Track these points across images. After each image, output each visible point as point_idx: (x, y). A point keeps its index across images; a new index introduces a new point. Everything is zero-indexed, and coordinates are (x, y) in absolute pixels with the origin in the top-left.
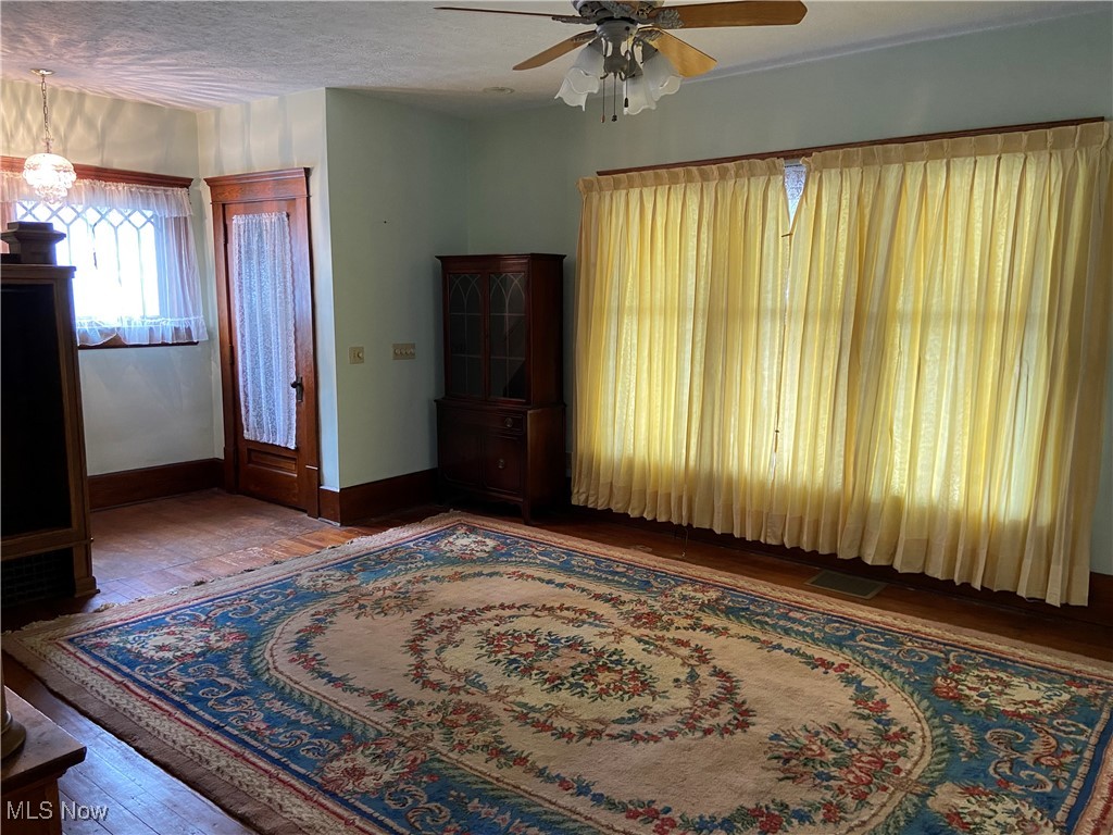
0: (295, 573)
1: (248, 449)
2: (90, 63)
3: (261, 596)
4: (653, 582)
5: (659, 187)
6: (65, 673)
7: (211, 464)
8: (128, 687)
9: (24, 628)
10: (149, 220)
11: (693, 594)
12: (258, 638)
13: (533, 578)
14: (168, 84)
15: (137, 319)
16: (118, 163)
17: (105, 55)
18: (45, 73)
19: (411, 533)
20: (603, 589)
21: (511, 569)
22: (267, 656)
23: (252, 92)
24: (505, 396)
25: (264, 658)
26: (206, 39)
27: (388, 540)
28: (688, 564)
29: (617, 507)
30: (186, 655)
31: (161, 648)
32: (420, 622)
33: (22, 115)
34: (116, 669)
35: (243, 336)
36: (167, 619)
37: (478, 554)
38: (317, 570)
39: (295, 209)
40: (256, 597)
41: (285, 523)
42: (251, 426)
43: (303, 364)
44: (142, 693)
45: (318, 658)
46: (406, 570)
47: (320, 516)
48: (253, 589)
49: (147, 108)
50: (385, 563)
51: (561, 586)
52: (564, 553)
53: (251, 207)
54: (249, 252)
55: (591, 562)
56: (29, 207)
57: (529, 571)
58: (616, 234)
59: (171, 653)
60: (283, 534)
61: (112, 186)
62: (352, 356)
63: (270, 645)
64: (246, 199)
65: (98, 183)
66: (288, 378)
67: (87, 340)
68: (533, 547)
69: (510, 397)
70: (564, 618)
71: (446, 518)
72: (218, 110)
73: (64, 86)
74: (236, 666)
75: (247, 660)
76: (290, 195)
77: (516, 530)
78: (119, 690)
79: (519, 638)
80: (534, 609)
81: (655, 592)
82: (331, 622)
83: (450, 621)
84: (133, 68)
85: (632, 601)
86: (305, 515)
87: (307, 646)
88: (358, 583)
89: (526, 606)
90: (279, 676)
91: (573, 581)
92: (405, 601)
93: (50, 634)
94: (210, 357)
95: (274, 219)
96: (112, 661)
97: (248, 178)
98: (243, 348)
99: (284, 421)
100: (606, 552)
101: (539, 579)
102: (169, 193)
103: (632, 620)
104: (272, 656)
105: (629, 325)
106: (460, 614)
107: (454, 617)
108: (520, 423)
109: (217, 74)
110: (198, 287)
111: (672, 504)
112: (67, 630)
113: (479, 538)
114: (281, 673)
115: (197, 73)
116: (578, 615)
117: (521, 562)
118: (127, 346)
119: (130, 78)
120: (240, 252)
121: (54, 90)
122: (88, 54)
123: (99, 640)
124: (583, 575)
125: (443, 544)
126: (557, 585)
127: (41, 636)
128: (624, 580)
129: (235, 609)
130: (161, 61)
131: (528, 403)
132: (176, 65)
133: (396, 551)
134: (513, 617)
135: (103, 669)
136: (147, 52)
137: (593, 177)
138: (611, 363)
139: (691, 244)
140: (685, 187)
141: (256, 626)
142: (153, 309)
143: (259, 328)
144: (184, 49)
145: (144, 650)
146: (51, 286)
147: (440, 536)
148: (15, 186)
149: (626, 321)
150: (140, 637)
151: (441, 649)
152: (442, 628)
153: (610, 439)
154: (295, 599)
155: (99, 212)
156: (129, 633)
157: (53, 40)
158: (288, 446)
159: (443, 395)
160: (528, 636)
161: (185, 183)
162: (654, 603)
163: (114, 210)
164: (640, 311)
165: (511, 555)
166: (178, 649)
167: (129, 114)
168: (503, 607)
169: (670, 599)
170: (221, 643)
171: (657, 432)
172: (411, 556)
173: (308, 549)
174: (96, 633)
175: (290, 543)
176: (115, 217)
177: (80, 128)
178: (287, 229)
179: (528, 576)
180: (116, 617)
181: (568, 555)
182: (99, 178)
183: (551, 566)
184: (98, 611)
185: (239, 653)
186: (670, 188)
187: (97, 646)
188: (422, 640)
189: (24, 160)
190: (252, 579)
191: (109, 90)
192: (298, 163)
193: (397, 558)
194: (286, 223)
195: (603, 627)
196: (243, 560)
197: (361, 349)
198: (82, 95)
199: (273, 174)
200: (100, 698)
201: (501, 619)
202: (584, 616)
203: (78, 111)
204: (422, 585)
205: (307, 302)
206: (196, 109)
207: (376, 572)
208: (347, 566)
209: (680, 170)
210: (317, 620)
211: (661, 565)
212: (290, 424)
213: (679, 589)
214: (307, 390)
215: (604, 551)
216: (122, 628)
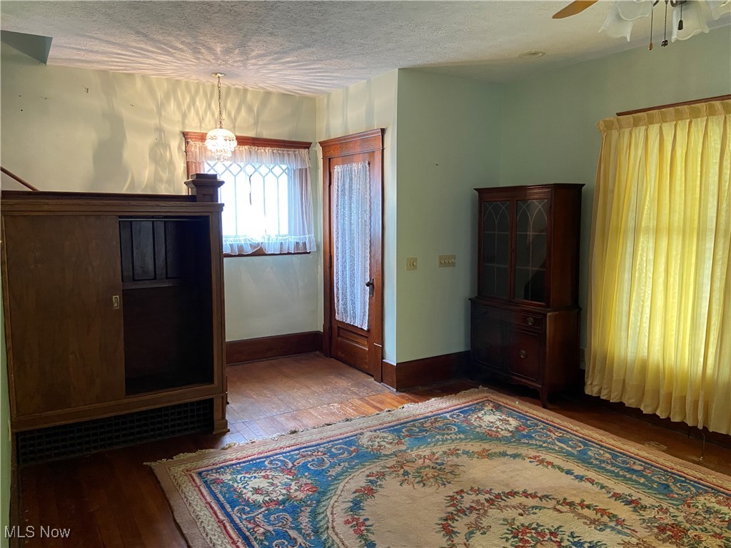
0: (359, 431)
1: (338, 327)
2: (245, 65)
3: (333, 450)
4: (673, 487)
5: (679, 122)
6: (188, 505)
7: (314, 336)
8: (225, 527)
9: (174, 457)
10: (284, 171)
11: (717, 507)
12: (324, 493)
13: (553, 466)
14: (296, 77)
15: (273, 237)
16: (266, 134)
17: (252, 58)
18: (220, 75)
19: (448, 404)
20: (622, 488)
21: (532, 453)
22: (328, 513)
23: (349, 78)
24: (526, 298)
25: (326, 515)
26: (313, 37)
27: (430, 409)
28: (706, 469)
29: (630, 402)
30: (271, 500)
31: (257, 491)
32: (452, 498)
33: (209, 106)
34: (222, 507)
35: (337, 248)
36: (266, 463)
37: (502, 432)
38: (375, 431)
39: (374, 160)
40: (329, 450)
41: (358, 385)
42: (340, 311)
43: (374, 269)
44: (234, 536)
45: (367, 523)
46: (443, 441)
47: (382, 381)
48: (328, 442)
49: (286, 97)
50: (427, 431)
51: (580, 478)
52: (581, 442)
53: (347, 159)
54: (343, 190)
55: (608, 455)
56: (212, 165)
57: (549, 458)
58: (635, 164)
59: (262, 497)
60: (356, 394)
61: (262, 150)
62: (408, 264)
63: (332, 502)
64: (343, 154)
65: (253, 148)
66: (365, 279)
67: (243, 250)
68: (551, 431)
69: (532, 300)
70: (586, 517)
71: (475, 393)
72: (329, 95)
73: (234, 85)
74: (304, 520)
75: (314, 514)
76: (370, 149)
77: (535, 412)
78: (219, 530)
79: (542, 534)
80: (554, 502)
81: (677, 500)
82: (380, 485)
83: (478, 502)
84: (271, 67)
85: (653, 507)
86: (372, 379)
87: (360, 508)
88: (403, 448)
89: (547, 496)
90: (335, 537)
91: (591, 474)
92: (441, 473)
93: (189, 466)
94: (318, 261)
95: (360, 166)
96: (222, 498)
97: (345, 140)
98: (337, 256)
99: (361, 309)
100: (621, 446)
101: (559, 468)
102: (297, 153)
103: (656, 530)
104: (332, 514)
105: (646, 244)
106: (487, 496)
107: (482, 498)
108: (541, 321)
109: (324, 66)
110: (312, 215)
111: (687, 407)
112: (200, 463)
113: (504, 417)
114: (337, 534)
115: (312, 67)
116: (599, 515)
117: (541, 446)
118: (266, 255)
119: (271, 75)
120: (338, 190)
121: (229, 88)
122: (241, 59)
123: (218, 476)
124: (600, 468)
125: (473, 418)
126: (577, 477)
127: (183, 467)
128: (642, 480)
129: (313, 460)
130: (288, 59)
131: (548, 306)
132: (298, 62)
133: (436, 421)
134: (536, 508)
135: (213, 505)
136: (278, 53)
137: (613, 118)
138: (627, 276)
139: (712, 170)
140: (707, 120)
141: (325, 480)
142: (284, 230)
143: (348, 243)
144: (300, 48)
145: (245, 491)
146: (208, 217)
147: (471, 410)
148: (203, 151)
149: (641, 239)
150: (245, 477)
151: (470, 534)
152: (471, 509)
153: (624, 341)
154: (357, 457)
155: (254, 167)
156: (239, 472)
157: (218, 49)
158: (363, 327)
159: (476, 295)
160: (551, 533)
161: (307, 146)
162: (677, 513)
163: (263, 165)
164: (657, 231)
165: (532, 438)
166: (268, 494)
167: (274, 102)
168: (526, 494)
169: (693, 510)
170: (298, 493)
171: (672, 340)
172: (447, 427)
173: (372, 410)
174: (218, 469)
175: (359, 402)
176: (264, 170)
177: (243, 112)
178: (368, 173)
179: (549, 463)
180: (234, 456)
181: (585, 445)
182: (254, 144)
183: (569, 454)
184: (223, 449)
185: (309, 506)
186: (690, 122)
187: (216, 481)
188: (453, 519)
189: (206, 134)
190: (329, 433)
191: (260, 85)
192: (377, 126)
193: (436, 428)
194: (368, 169)
195: (626, 534)
196: (327, 415)
197: (415, 260)
198: (246, 90)
199: (360, 135)
200: (204, 535)
201: (525, 510)
202: (605, 519)
203: (243, 101)
204: (454, 458)
205: (379, 224)
206: (315, 95)
207: (418, 439)
208: (398, 429)
209: (703, 106)
210: (370, 481)
211: (679, 467)
212: (365, 312)
213: (701, 499)
214: (376, 288)
215: (619, 444)
216: (235, 467)
